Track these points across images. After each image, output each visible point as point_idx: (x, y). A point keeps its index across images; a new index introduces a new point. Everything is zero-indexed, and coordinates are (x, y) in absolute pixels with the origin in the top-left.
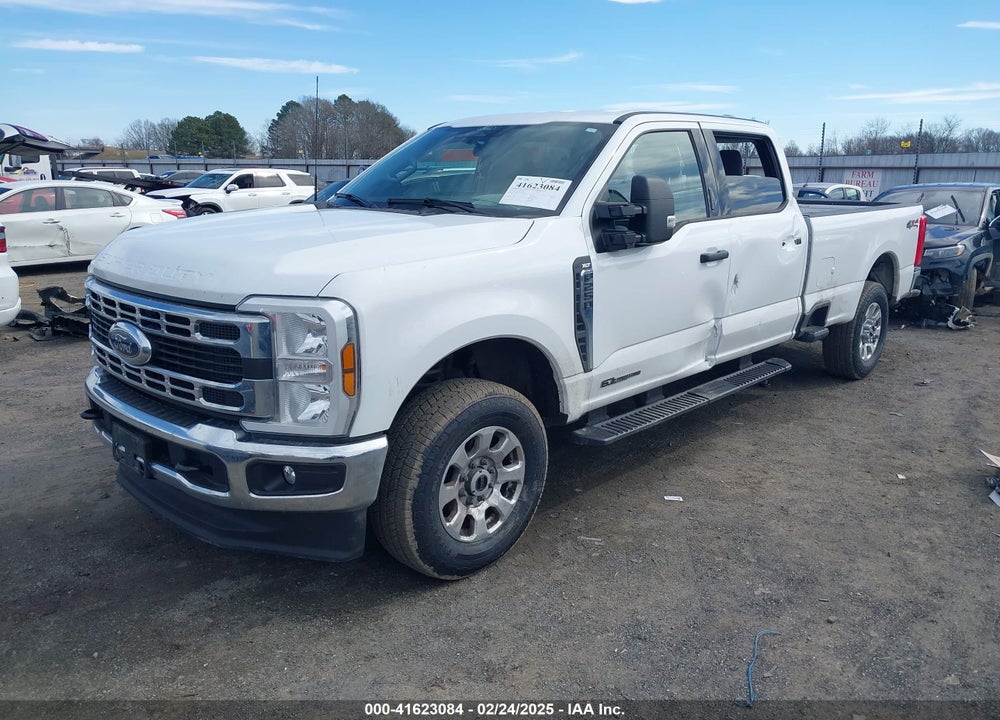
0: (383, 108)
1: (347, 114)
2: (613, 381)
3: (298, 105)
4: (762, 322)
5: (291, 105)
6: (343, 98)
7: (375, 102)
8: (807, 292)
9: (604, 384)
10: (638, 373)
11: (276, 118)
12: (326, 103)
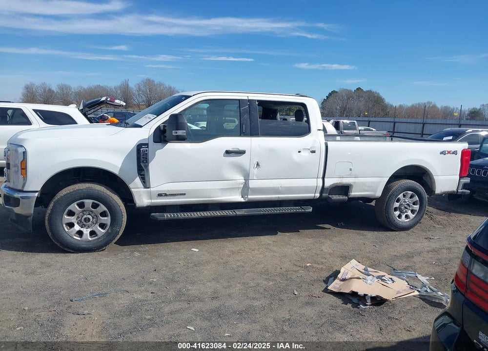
0: (378, 94)
1: (359, 97)
2: (166, 195)
3: (336, 92)
4: (283, 186)
5: (333, 93)
6: (359, 89)
7: (374, 91)
8: (326, 176)
9: (160, 195)
10: (185, 194)
11: (326, 98)
12: (351, 91)
